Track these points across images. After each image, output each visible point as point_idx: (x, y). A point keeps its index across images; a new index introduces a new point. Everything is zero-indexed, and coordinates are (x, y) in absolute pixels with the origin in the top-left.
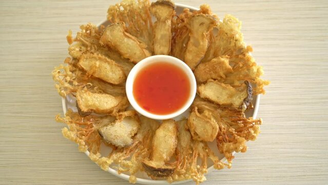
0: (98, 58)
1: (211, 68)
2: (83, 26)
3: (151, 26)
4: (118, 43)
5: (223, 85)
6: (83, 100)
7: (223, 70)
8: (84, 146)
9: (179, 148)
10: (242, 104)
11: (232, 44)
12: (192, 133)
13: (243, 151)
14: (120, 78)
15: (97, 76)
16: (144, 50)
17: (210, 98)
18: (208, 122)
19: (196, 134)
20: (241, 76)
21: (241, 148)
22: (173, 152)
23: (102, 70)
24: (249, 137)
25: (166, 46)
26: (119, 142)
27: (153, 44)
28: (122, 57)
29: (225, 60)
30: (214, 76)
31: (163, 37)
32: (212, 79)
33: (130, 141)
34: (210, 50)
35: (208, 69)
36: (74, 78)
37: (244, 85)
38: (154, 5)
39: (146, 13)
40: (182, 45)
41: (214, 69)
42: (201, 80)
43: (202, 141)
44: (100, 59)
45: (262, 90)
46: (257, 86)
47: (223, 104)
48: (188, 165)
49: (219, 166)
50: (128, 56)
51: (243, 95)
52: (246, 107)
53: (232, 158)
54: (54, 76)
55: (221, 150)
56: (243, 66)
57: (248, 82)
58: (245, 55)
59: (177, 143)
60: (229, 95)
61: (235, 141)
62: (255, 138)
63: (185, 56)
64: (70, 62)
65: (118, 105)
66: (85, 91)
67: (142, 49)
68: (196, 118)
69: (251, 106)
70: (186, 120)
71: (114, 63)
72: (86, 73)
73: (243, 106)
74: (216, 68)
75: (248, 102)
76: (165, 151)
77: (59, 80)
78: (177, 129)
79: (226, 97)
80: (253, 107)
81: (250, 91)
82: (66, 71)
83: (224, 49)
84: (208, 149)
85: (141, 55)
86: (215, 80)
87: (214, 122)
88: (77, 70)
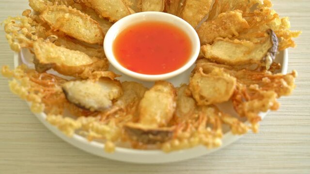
0: (67, 11)
1: (218, 24)
5: (236, 41)
6: (43, 50)
7: (235, 25)
8: (40, 103)
9: (178, 115)
10: (266, 56)
12: (197, 97)
13: (273, 108)
14: (96, 36)
15: (65, 31)
16: (129, 9)
17: (220, 57)
18: (219, 79)
19: (202, 97)
20: (260, 32)
21: (271, 104)
22: (170, 115)
23: (72, 24)
24: (281, 91)
25: (157, 4)
26: (91, 102)
27: (141, 4)
28: (100, 16)
29: (239, 14)
30: (223, 33)
32: (220, 36)
33: (107, 103)
34: (216, 8)
35: (215, 26)
36: (33, 32)
37: (266, 35)
40: (179, 4)
41: (223, 24)
42: (205, 40)
43: (212, 105)
44: (70, 12)
45: (290, 43)
46: (282, 38)
47: (239, 62)
48: (194, 129)
49: (240, 130)
50: (108, 13)
51: (265, 47)
52: (271, 60)
53: (258, 119)
54: (6, 25)
55: (240, 112)
56: (262, 20)
57: (271, 31)
58: (261, 10)
59: (175, 105)
60: (246, 52)
61: (261, 97)
62: (289, 92)
63: (184, 13)
64: (30, 15)
65: (92, 64)
66: (46, 43)
67: (126, 6)
68: (202, 79)
69: (277, 64)
70: (186, 86)
71: (89, 18)
72: (51, 27)
73: (267, 58)
74: (225, 23)
75: (273, 54)
76: (159, 112)
77: (12, 30)
78: (175, 92)
79: (242, 55)
80: (279, 64)
81: (275, 41)
82: (23, 22)
83: (234, 6)
84: (222, 113)
85: (125, 13)
86: (224, 38)
87: (227, 77)
88: (40, 25)
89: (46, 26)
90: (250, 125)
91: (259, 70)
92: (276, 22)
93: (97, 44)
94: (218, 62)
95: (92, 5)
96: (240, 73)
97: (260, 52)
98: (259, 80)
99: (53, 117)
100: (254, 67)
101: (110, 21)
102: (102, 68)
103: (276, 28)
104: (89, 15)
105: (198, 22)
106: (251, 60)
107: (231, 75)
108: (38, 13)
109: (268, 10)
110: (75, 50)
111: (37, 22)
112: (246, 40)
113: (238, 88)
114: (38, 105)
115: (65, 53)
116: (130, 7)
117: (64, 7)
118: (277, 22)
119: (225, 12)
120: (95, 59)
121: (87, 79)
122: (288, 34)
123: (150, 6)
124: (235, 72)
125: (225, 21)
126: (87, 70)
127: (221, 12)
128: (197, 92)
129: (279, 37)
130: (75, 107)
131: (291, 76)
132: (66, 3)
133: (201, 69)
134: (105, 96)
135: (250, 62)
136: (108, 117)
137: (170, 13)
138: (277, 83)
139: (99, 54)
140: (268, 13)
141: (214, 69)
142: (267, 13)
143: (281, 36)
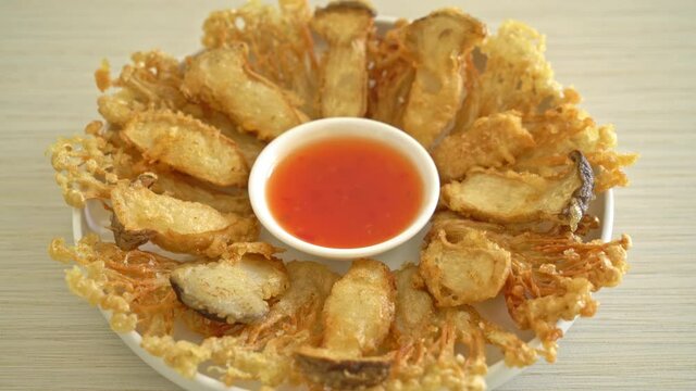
0: (174, 121)
1: (474, 141)
2: (139, 53)
3: (314, 64)
4: (229, 92)
5: (511, 173)
6: (131, 205)
7: (508, 142)
8: (128, 314)
9: (399, 328)
10: (569, 204)
11: (527, 87)
12: (435, 290)
13: (584, 313)
14: (233, 169)
15: (171, 162)
16: (297, 112)
17: (479, 208)
18: (478, 254)
19: (445, 291)
20: (557, 155)
21: (581, 304)
23: (185, 147)
24: (601, 277)
25: (353, 100)
26: (228, 306)
27: (320, 101)
28: (240, 129)
29: (514, 119)
30: (484, 158)
31: (344, 80)
32: (480, 165)
33: (260, 307)
34: (469, 107)
35: (468, 144)
36: (108, 166)
37: (569, 162)
38: (320, 13)
39: (301, 34)
40: (396, 101)
41: (483, 141)
42: (449, 173)
43: (466, 307)
44: (181, 123)
45: (617, 177)
46: (602, 168)
47: (516, 217)
48: (431, 357)
49: (521, 357)
50: (254, 122)
51: (567, 186)
52: (580, 212)
53: (557, 333)
54: (55, 156)
55: (521, 320)
56: (560, 132)
57: (578, 153)
58: (560, 110)
59: (393, 308)
60: (529, 195)
61: (562, 290)
62: (616, 279)
63: (405, 119)
64: (100, 133)
65: (227, 229)
66: (136, 189)
67: (291, 106)
68: (444, 254)
69: (593, 219)
70: (414, 268)
71: (217, 133)
72: (143, 155)
73: (572, 208)
74: (489, 138)
75: (584, 200)
76: (362, 325)
77: (66, 165)
78: (392, 281)
79: (521, 203)
80: (597, 219)
81: (587, 174)
82: (87, 147)
83: (505, 102)
84: (485, 322)
85: (288, 120)
86: (487, 168)
87: (494, 249)
88: (120, 151)
89: (134, 152)
90: (541, 347)
91: (556, 230)
92: (589, 135)
93: (235, 185)
94: (476, 217)
95: (222, 107)
96: (519, 240)
97: (558, 197)
98: (556, 255)
99: (156, 341)
100: (546, 227)
101: (259, 138)
102: (246, 236)
103: (590, 146)
104: (217, 128)
105: (436, 136)
106: (540, 212)
107: (501, 246)
108: (117, 127)
109: (571, 111)
110: (193, 201)
111: (116, 146)
112: (531, 172)
113: (515, 271)
114: (125, 316)
115: (173, 209)
116: (299, 108)
117: (168, 113)
118: (591, 135)
119: (487, 115)
120: (233, 218)
121: (217, 259)
122: (613, 160)
123: (338, 104)
124: (510, 237)
125: (488, 134)
126: (218, 240)
127: (480, 116)
128: (435, 280)
129: (595, 167)
130: (196, 317)
131: (620, 247)
132: (171, 103)
133: (442, 234)
134: (255, 292)
135: (538, 217)
136: (262, 335)
137: (377, 120)
138: (592, 262)
139: (240, 207)
140: (572, 115)
141: (468, 232)
142: (571, 117)
143: (600, 163)
